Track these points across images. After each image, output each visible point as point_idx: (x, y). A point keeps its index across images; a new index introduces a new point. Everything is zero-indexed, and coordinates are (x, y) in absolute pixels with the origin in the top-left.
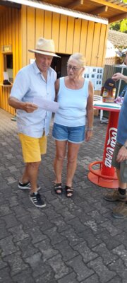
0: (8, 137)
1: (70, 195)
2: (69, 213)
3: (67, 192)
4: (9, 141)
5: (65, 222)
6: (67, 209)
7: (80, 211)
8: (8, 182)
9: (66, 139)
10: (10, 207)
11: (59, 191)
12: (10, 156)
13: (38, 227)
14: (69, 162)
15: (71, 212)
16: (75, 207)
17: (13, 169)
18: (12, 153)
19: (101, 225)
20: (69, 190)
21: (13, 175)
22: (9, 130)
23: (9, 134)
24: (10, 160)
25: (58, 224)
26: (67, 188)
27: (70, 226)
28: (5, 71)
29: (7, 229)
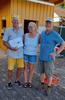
0: (3, 61)
1: (30, 86)
2: (29, 94)
3: (29, 85)
4: (3, 63)
5: (27, 97)
6: (28, 92)
7: (34, 93)
8: (2, 80)
9: (28, 61)
10: (3, 91)
11: (25, 86)
12: (3, 70)
13: (15, 98)
14: (30, 72)
15: (30, 93)
16: (32, 91)
17: (5, 75)
18: (4, 68)
19: (43, 98)
20: (30, 84)
21: (5, 78)
22: (4, 58)
23: (4, 60)
24: (3, 72)
25: (24, 97)
26: (29, 83)
27: (29, 98)
28: (2, 28)
29: (1, 98)
